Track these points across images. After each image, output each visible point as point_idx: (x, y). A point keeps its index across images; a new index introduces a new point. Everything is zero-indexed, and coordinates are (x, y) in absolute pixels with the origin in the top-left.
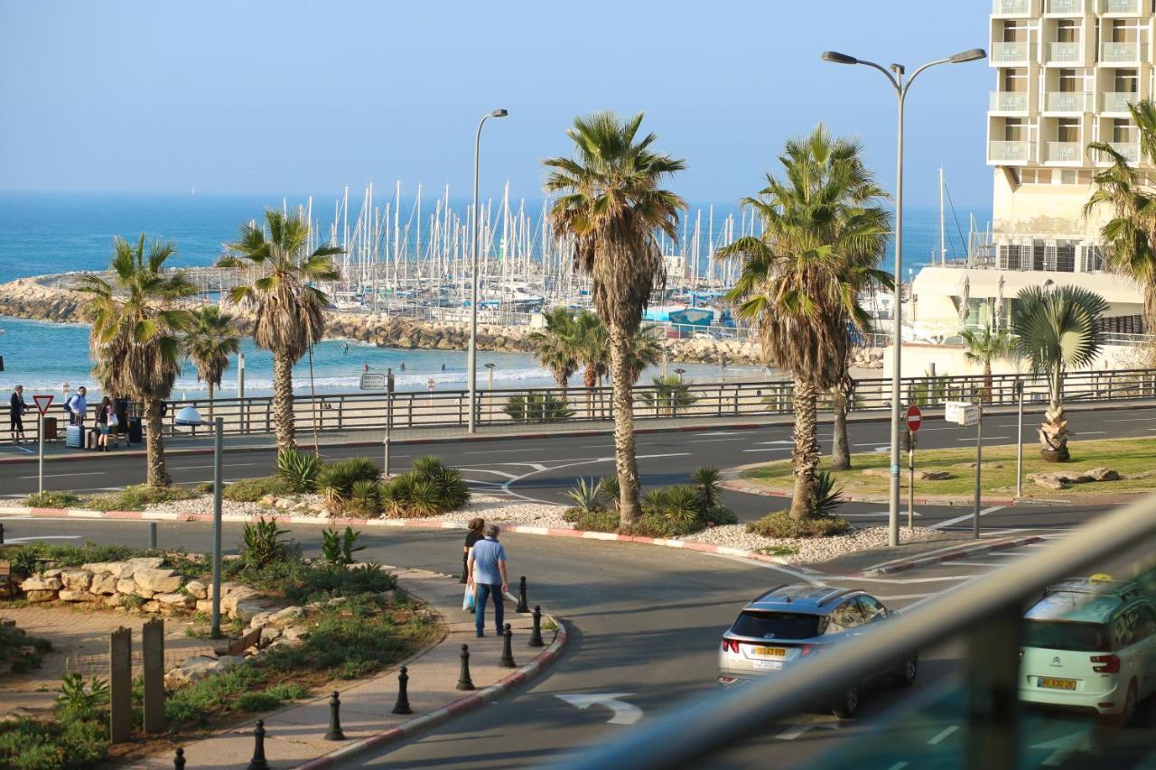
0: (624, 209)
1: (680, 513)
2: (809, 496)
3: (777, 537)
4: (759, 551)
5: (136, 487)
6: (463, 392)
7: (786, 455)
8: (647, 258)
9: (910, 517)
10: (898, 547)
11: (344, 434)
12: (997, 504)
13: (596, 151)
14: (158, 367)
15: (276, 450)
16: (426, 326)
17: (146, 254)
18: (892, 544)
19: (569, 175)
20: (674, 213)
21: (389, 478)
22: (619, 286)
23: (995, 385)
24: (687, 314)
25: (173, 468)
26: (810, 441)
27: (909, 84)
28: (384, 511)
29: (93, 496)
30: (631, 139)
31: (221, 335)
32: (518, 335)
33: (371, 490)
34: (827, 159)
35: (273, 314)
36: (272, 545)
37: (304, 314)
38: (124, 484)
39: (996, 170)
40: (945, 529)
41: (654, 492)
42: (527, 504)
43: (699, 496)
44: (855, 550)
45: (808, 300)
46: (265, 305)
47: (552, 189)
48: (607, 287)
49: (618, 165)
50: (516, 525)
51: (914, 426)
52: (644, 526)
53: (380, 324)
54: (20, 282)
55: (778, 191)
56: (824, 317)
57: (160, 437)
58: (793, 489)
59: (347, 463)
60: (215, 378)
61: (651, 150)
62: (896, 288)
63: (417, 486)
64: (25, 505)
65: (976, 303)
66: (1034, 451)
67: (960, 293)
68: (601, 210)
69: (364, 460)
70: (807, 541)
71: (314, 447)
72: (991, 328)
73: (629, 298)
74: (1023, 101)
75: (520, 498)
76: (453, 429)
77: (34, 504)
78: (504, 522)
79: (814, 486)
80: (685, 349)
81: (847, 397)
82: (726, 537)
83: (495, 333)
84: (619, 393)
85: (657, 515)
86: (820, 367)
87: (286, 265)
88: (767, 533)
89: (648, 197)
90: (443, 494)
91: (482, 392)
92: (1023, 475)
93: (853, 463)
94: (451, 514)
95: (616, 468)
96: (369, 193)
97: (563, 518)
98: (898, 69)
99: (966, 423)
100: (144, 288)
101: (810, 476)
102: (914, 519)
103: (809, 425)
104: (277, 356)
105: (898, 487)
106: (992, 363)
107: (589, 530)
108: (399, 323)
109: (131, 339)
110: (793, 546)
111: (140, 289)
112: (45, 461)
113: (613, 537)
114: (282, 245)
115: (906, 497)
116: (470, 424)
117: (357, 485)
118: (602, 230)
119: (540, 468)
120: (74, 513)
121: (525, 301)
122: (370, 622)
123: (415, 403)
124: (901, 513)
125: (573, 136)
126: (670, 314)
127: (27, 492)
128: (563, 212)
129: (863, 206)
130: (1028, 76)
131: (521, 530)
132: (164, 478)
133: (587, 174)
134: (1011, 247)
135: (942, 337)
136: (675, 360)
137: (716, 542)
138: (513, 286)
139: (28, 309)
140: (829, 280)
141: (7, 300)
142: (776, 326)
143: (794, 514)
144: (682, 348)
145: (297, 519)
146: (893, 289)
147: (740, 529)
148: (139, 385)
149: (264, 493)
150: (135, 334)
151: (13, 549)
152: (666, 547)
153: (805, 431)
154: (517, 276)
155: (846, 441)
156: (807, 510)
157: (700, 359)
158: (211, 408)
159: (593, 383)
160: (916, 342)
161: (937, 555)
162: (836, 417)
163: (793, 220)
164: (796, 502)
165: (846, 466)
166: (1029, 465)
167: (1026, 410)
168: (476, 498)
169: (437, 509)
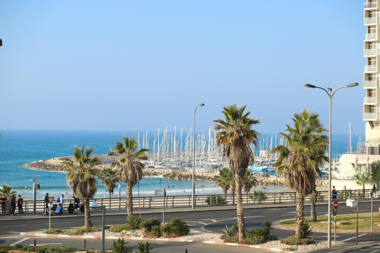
0: (240, 136)
1: (259, 237)
2: (301, 231)
3: (291, 245)
4: (284, 250)
5: (81, 227)
6: (190, 196)
7: (293, 217)
8: (247, 152)
9: (335, 238)
10: (331, 248)
11: (151, 209)
12: (364, 233)
13: (230, 117)
14: (88, 188)
15: (127, 215)
16: (183, 173)
17: (85, 152)
18: (328, 247)
19: (222, 125)
20: (256, 137)
21: (163, 224)
22: (238, 161)
23: (366, 192)
24: (268, 169)
25: (93, 221)
26: (301, 213)
27: (333, 94)
28: (161, 236)
29: (67, 230)
30: (242, 113)
31: (114, 177)
32: (213, 176)
33: (157, 229)
34: (308, 119)
35: (126, 171)
36: (123, 248)
37: (136, 171)
38: (77, 226)
39: (366, 122)
40: (346, 242)
41: (250, 229)
42: (209, 233)
43: (265, 231)
44: (316, 249)
45: (300, 166)
46: (123, 168)
47: (216, 130)
48: (234, 162)
49: (238, 121)
50: (205, 240)
51: (336, 207)
52: (246, 241)
53: (169, 173)
54: (54, 159)
56: (306, 172)
57: (89, 211)
58: (296, 228)
59: (150, 220)
60: (111, 191)
61: (248, 117)
62: (330, 162)
63: (172, 227)
64: (45, 233)
65: (360, 166)
66: (377, 215)
67: (355, 162)
68: (232, 136)
69: (155, 219)
70: (300, 246)
71: (139, 214)
72: (365, 174)
73: (241, 166)
74: (375, 100)
75: (206, 231)
76: (187, 208)
77: (47, 233)
78: (201, 239)
79: (303, 228)
80: (267, 180)
81: (315, 197)
82: (274, 244)
83: (206, 176)
84: (238, 197)
85: (251, 237)
86: (305, 188)
87: (131, 154)
88: (287, 243)
89: (247, 132)
90: (181, 230)
91: (196, 196)
92: (373, 223)
93: (318, 219)
94: (183, 237)
95: (237, 221)
96: (166, 130)
97: (220, 238)
98: (330, 89)
99: (353, 206)
100: (84, 162)
101: (302, 224)
102: (336, 238)
103: (301, 207)
104: (127, 184)
105: (331, 227)
106: (365, 185)
107: (228, 242)
108: (175, 172)
109: (80, 179)
110: (296, 248)
111: (83, 163)
112: (51, 218)
113: (237, 244)
114: (129, 148)
115: (333, 231)
116: (192, 206)
117: (153, 227)
118: (232, 143)
119: (214, 221)
120: (61, 236)
121: (216, 165)
123: (174, 199)
124: (332, 236)
125: (223, 112)
126: (262, 169)
127: (45, 229)
128: (219, 137)
130: (376, 92)
131: (206, 242)
132: (90, 224)
133: (227, 125)
134: (371, 147)
135: (349, 177)
136: (264, 184)
137: (270, 246)
138: (212, 160)
139: (56, 168)
140: (307, 159)
141: (49, 165)
142: (290, 175)
143: (296, 237)
144: (266, 180)
145: (133, 238)
146: (328, 162)
147: (278, 242)
148: (82, 194)
149: (123, 229)
150: (81, 177)
151: (38, 248)
152: (254, 248)
153: (300, 210)
154: (213, 157)
155: (315, 212)
156: (301, 236)
157: (272, 184)
158: (110, 201)
159: (234, 193)
160: (340, 178)
161: (343, 250)
162: (312, 204)
163: (296, 140)
164: (297, 233)
165: (315, 220)
166: (376, 220)
167: (374, 201)
168: (192, 231)
169: (179, 235)
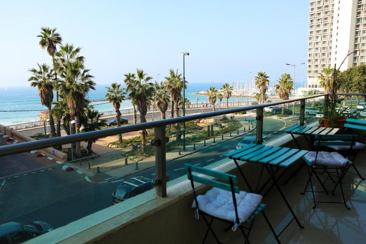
0: (263, 82)
2: (284, 112)
8: (266, 87)
13: (260, 75)
14: (214, 99)
16: (244, 95)
17: (213, 88)
18: (293, 117)
19: (257, 78)
20: (269, 82)
27: (296, 67)
30: (264, 74)
31: (222, 96)
32: (254, 96)
34: (287, 76)
35: (226, 94)
37: (229, 94)
39: (308, 77)
44: (289, 118)
45: (284, 91)
47: (255, 80)
48: (261, 90)
49: (263, 77)
53: (239, 95)
55: (280, 79)
56: (286, 93)
60: (221, 101)
61: (266, 75)
65: (305, 91)
68: (261, 82)
70: (283, 117)
73: (264, 91)
74: (311, 69)
86: (285, 98)
87: (227, 89)
88: (279, 116)
89: (266, 80)
91: (248, 102)
96: (238, 82)
98: (294, 65)
100: (213, 91)
104: (226, 98)
109: (211, 97)
114: (227, 86)
118: (261, 84)
122: (235, 125)
125: (258, 74)
128: (256, 82)
129: (291, 81)
133: (259, 78)
134: (309, 85)
136: (270, 98)
140: (286, 89)
142: (280, 94)
146: (293, 90)
148: (212, 101)
156: (283, 114)
159: (261, 101)
163: (282, 83)
